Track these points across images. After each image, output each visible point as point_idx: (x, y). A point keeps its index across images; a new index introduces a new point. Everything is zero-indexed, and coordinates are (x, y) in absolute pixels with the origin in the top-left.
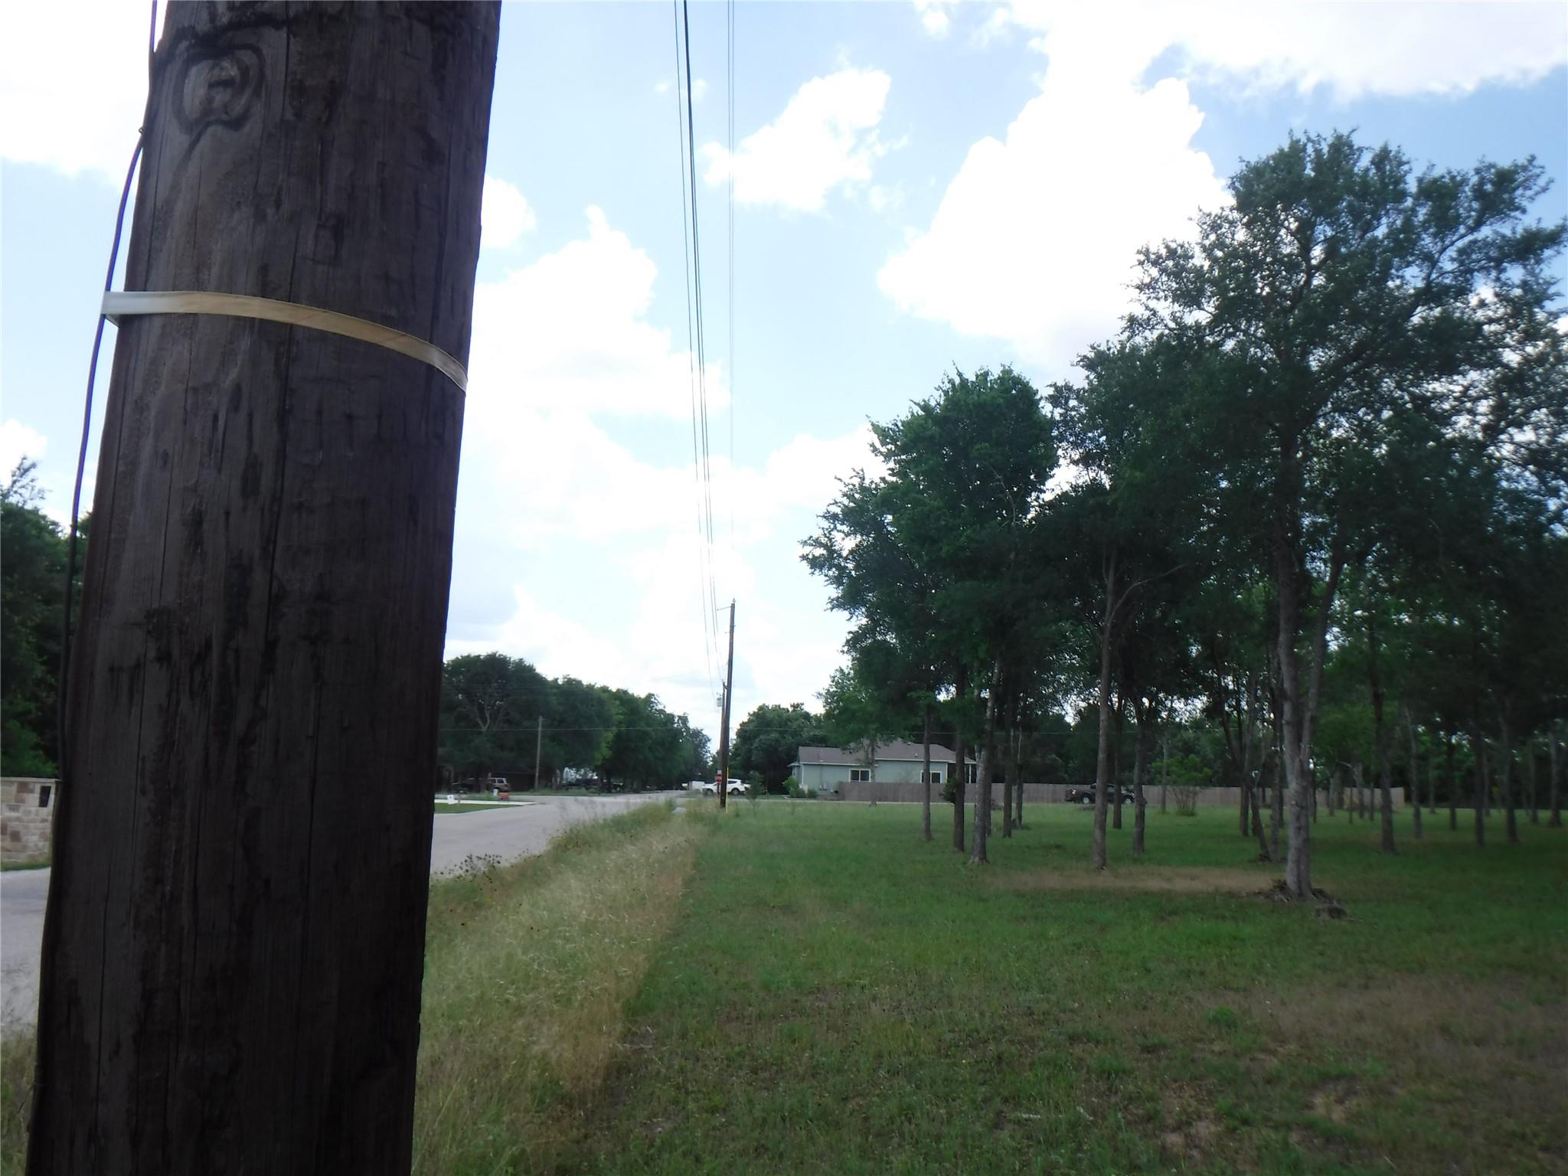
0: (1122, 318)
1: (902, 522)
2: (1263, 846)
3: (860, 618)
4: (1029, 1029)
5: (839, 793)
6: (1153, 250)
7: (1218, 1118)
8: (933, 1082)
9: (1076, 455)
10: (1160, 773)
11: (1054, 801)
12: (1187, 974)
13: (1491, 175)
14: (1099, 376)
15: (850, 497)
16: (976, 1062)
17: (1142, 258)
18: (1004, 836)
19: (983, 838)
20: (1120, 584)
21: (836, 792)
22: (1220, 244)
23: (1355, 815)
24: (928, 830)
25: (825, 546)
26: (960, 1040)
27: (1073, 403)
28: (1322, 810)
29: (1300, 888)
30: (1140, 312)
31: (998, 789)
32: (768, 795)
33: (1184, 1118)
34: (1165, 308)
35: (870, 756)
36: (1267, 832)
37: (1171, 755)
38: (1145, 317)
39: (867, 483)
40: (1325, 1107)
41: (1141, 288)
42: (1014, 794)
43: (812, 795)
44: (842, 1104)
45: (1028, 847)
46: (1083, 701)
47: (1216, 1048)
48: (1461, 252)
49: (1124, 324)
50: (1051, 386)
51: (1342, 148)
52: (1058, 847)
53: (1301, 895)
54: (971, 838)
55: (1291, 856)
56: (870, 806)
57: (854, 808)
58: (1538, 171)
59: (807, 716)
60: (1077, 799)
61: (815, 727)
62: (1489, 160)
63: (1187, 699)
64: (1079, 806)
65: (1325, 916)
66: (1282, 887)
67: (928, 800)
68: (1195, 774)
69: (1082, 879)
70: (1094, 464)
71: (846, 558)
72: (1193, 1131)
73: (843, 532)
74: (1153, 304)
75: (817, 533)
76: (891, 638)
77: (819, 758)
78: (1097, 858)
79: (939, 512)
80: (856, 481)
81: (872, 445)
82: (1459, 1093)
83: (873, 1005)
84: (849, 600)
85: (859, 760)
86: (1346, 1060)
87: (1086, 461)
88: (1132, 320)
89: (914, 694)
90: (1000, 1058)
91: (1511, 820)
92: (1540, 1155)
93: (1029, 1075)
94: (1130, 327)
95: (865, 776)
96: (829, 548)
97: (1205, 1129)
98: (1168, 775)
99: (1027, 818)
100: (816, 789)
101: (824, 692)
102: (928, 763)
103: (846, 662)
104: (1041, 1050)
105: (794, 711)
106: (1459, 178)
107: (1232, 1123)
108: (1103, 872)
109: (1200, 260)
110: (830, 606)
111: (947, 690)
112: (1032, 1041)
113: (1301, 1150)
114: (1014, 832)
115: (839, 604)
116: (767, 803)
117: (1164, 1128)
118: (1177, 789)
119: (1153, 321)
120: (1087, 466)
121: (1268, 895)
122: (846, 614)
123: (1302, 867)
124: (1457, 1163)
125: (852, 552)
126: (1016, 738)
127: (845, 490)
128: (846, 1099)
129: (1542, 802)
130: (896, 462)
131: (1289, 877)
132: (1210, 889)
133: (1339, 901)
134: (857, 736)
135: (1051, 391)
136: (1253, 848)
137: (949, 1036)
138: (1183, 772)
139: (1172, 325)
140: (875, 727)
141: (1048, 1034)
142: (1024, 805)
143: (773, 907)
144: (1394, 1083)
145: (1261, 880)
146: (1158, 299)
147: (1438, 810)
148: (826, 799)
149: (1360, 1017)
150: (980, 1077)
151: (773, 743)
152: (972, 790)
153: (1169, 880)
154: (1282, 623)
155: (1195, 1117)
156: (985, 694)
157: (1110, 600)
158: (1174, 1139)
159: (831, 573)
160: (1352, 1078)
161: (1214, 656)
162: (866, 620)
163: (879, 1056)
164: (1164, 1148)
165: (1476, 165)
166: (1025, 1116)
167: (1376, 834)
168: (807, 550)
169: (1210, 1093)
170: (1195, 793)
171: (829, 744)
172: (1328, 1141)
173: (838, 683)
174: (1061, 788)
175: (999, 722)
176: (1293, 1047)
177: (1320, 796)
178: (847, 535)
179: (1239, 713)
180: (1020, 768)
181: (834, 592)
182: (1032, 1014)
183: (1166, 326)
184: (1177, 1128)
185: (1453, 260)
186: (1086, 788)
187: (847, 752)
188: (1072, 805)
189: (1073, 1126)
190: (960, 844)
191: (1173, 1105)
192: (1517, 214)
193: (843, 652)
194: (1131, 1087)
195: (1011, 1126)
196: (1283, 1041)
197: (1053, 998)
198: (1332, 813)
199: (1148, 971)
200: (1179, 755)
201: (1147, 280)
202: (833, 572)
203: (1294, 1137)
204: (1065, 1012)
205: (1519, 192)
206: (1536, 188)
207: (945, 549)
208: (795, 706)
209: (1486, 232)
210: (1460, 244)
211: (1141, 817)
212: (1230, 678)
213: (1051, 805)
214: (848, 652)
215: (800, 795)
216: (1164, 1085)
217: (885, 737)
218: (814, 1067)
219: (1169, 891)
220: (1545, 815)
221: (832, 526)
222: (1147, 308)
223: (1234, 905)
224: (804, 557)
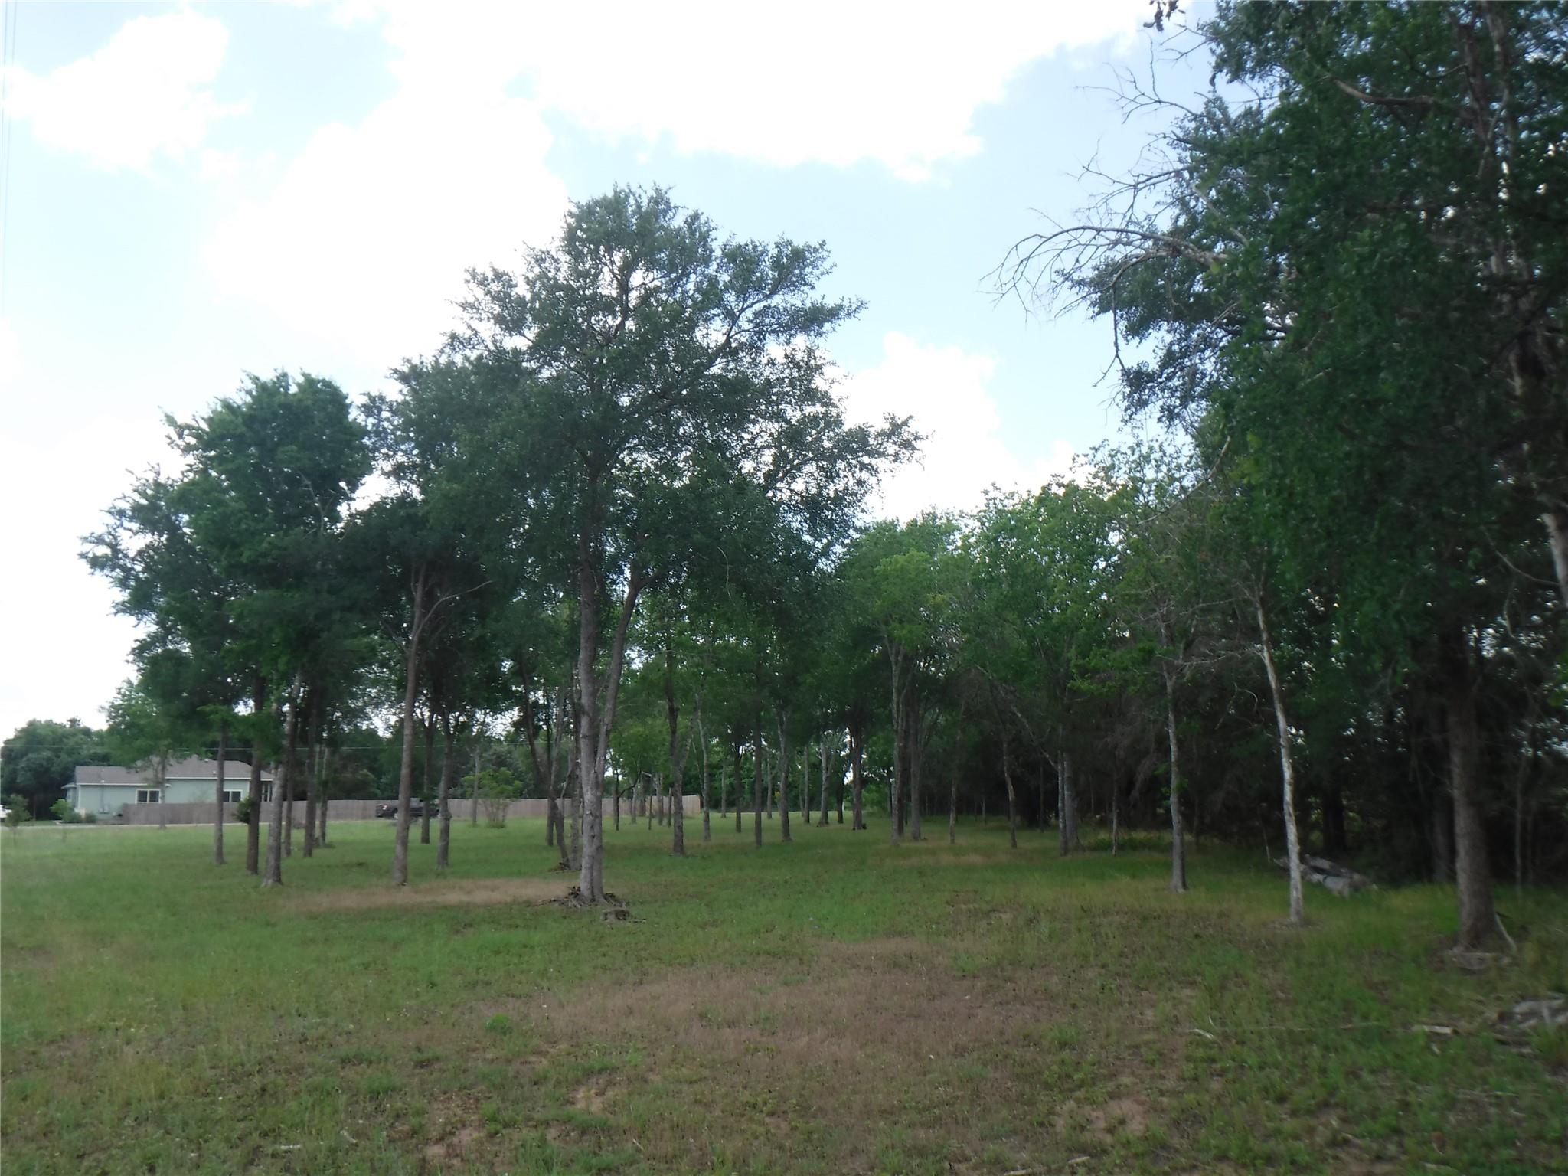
0: (444, 334)
1: (201, 522)
2: (564, 854)
3: (148, 624)
4: (300, 1057)
5: (122, 817)
6: (479, 271)
7: (481, 1125)
8: (186, 1124)
9: (388, 466)
10: (472, 786)
11: (364, 817)
12: (474, 985)
13: (787, 251)
14: (414, 391)
15: (143, 494)
16: (239, 1097)
17: (469, 277)
18: (305, 856)
19: (278, 858)
20: (429, 596)
21: (120, 815)
22: (543, 275)
23: (655, 822)
24: (220, 853)
25: (109, 545)
26: (223, 1076)
27: (385, 414)
28: (624, 817)
29: (592, 893)
30: (463, 332)
31: (301, 806)
32: (34, 821)
33: (448, 1128)
34: (488, 330)
35: (160, 775)
36: (568, 842)
37: (482, 769)
38: (467, 336)
39: (162, 480)
40: (588, 1102)
41: (465, 306)
42: (318, 812)
43: (90, 819)
44: (76, 1162)
45: (329, 867)
46: (395, 714)
47: (489, 1056)
48: (756, 315)
49: (446, 340)
50: (364, 394)
51: (660, 204)
52: (360, 865)
53: (593, 900)
54: (265, 860)
55: (585, 862)
56: (159, 829)
57: (142, 833)
58: (825, 254)
59: (87, 732)
60: (389, 814)
61: (97, 744)
62: (788, 237)
63: (495, 713)
64: (389, 821)
65: (612, 918)
66: (575, 893)
67: (221, 820)
68: (505, 786)
69: (383, 896)
70: (404, 478)
71: (133, 559)
72: (455, 1140)
73: (130, 530)
74: (475, 324)
75: (101, 530)
76: (186, 648)
77: (100, 777)
78: (398, 875)
79: (240, 515)
80: (151, 477)
81: (168, 437)
82: (706, 1073)
83: (126, 1049)
84: (138, 603)
85: (146, 780)
86: (611, 1053)
87: (398, 472)
88: (454, 337)
89: (207, 708)
90: (264, 1090)
91: (786, 821)
92: (768, 1120)
93: (293, 1105)
94: (451, 344)
95: (154, 796)
96: (114, 547)
97: (467, 1137)
98: (479, 788)
99: (332, 835)
100: (95, 812)
101: (107, 706)
102: (222, 781)
103: (133, 674)
104: (310, 1077)
105: (71, 726)
106: (760, 249)
107: (492, 1127)
108: (404, 889)
109: (522, 290)
110: (114, 610)
111: (246, 704)
112: (299, 1069)
113: (555, 1144)
114: (316, 852)
115: (124, 608)
116: (33, 830)
117: (427, 1142)
118: (488, 802)
119: (474, 341)
120: (399, 479)
121: (563, 903)
122: (133, 620)
123: (595, 874)
124: (695, 1138)
125: (140, 553)
126: (322, 753)
127: (138, 484)
128: (81, 1157)
129: (813, 803)
130: (197, 458)
131: (583, 885)
132: (509, 899)
133: (628, 904)
134: (145, 753)
135: (364, 400)
136: (555, 858)
137: (210, 1073)
138: (495, 784)
139: (492, 348)
140: (166, 743)
141: (318, 1059)
142: (330, 822)
143: (22, 949)
144: (651, 1070)
145: (558, 888)
146: (481, 320)
147: (728, 814)
148: (106, 824)
149: (630, 1012)
150: (241, 1113)
151: (45, 763)
152: (268, 807)
153: (469, 893)
154: (582, 641)
155: (459, 1126)
156: (286, 708)
157: (417, 614)
158: (435, 1151)
159: (114, 574)
160: (615, 1069)
161: (522, 673)
162: (156, 627)
163: (128, 1104)
164: (424, 1160)
165: (777, 240)
166: (283, 1147)
167: (669, 838)
168: (88, 547)
169: (477, 1100)
170: (506, 806)
171: (111, 762)
172: (583, 1133)
173: (124, 695)
174: (372, 804)
175: (301, 736)
176: (563, 1046)
177: (624, 804)
178: (136, 533)
179: (549, 726)
180: (325, 784)
181: (123, 596)
182: (306, 1040)
183: (486, 347)
184: (440, 1140)
185: (750, 321)
186: (395, 803)
187: (133, 771)
188: (383, 821)
189: (333, 1151)
190: (254, 867)
191: (439, 1117)
192: (806, 288)
193: (127, 661)
194: (399, 1104)
195: (269, 1160)
196: (555, 1042)
197: (331, 1021)
198: (634, 821)
199: (433, 985)
200: (492, 767)
201: (471, 300)
202: (118, 573)
203: (552, 1133)
204: (340, 1035)
205: (808, 270)
206: (821, 269)
207: (247, 554)
208: (73, 722)
209: (777, 300)
210: (758, 307)
211: (446, 831)
212: (540, 693)
213: (360, 822)
214: (134, 661)
215: (76, 820)
216: (433, 1098)
217: (179, 754)
218: (47, 1125)
219: (468, 904)
220: (816, 815)
221: (118, 523)
222: (469, 327)
223: (530, 913)
224: (83, 556)
